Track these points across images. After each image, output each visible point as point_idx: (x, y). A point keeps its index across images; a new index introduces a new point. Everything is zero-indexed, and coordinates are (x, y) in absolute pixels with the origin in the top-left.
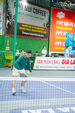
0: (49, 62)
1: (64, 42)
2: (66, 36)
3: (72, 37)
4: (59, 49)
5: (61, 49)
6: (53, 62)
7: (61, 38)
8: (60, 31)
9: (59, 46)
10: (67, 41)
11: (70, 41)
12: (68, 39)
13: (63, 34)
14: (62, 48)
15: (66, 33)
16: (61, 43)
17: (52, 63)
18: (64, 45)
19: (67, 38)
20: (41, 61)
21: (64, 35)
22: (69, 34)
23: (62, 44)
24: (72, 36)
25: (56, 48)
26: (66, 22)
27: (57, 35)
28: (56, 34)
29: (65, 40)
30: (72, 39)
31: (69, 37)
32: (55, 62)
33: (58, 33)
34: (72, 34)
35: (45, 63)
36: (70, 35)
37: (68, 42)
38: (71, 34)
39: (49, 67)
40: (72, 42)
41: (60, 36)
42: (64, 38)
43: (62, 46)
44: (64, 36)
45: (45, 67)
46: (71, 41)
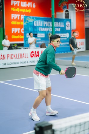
0: (14, 56)
1: (23, 28)
2: (24, 20)
3: (32, 21)
4: (17, 37)
5: (20, 38)
6: (19, 56)
7: (18, 23)
8: (17, 14)
9: (17, 34)
10: (26, 26)
11: (29, 26)
12: (26, 24)
13: (20, 17)
14: (20, 36)
15: (24, 17)
16: (19, 29)
17: (17, 57)
18: (23, 32)
19: (26, 22)
20: (4, 56)
21: (22, 19)
22: (27, 17)
23: (20, 31)
24: (32, 19)
25: (13, 37)
26: (23, 2)
27: (14, 20)
28: (12, 18)
29: (24, 26)
30: (32, 23)
31: (28, 21)
32: (22, 56)
33: (14, 16)
34: (32, 17)
35: (9, 58)
36: (30, 19)
37: (27, 28)
38: (30, 17)
39: (14, 63)
40: (32, 28)
41: (17, 20)
42: (22, 23)
43: (21, 34)
44: (22, 21)
45: (9, 64)
46: (31, 26)
